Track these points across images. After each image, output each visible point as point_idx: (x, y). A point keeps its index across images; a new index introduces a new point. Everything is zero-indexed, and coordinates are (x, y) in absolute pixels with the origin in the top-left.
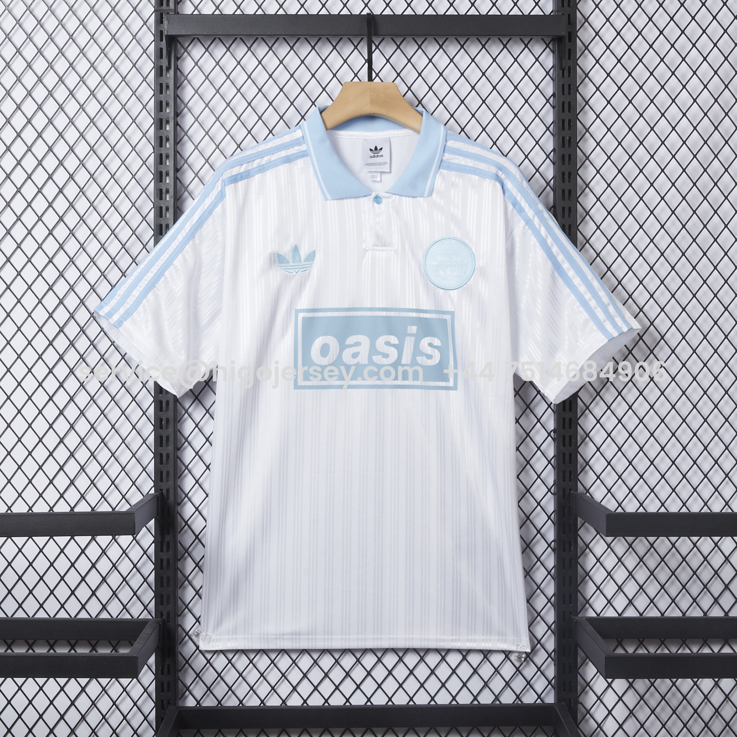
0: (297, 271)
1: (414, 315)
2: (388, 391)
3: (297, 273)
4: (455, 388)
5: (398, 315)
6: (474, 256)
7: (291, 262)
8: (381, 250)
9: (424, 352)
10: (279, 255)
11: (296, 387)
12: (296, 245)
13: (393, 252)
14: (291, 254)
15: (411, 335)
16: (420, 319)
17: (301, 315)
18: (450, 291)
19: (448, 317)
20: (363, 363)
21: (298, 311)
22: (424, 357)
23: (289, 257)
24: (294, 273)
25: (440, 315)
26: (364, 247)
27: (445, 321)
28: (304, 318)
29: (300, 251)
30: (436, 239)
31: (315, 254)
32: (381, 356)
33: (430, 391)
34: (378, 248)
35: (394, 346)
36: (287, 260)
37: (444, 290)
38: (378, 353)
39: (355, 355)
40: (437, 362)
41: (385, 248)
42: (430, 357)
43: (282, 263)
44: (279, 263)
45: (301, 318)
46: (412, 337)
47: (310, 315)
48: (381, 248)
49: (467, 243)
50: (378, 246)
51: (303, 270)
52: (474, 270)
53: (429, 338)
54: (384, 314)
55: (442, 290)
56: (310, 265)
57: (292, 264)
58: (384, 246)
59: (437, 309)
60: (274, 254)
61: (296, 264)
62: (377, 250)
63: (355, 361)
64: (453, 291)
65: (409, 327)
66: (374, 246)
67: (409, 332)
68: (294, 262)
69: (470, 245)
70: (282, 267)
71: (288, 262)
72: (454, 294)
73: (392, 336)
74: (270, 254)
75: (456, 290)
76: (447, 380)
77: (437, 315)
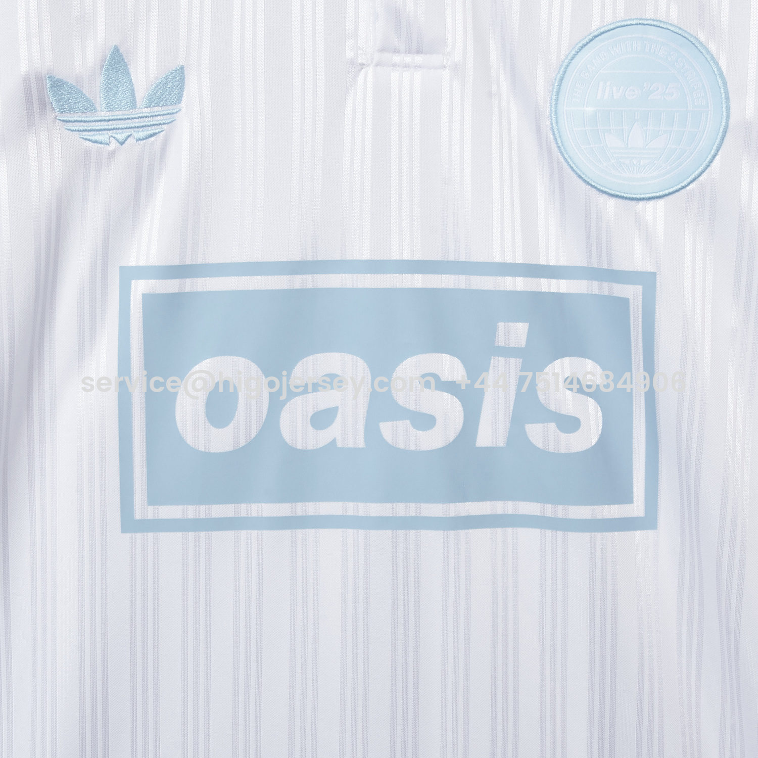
0: (121, 137)
1: (520, 284)
2: (432, 538)
3: (122, 143)
4: (648, 522)
5: (463, 286)
6: (725, 84)
7: (100, 102)
8: (407, 66)
9: (553, 408)
10: (57, 84)
11: (130, 524)
12: (116, 50)
13: (446, 74)
14: (100, 80)
15: (507, 352)
16: (537, 297)
17: (140, 288)
18: (641, 203)
19: (632, 292)
20: (350, 445)
21: (129, 274)
22: (552, 426)
23: (95, 90)
24: (114, 145)
25: (606, 284)
26: (349, 54)
27: (623, 303)
28: (149, 300)
29: (131, 71)
30: (596, 25)
31: (182, 80)
32: (408, 422)
33: (571, 535)
34: (397, 58)
35: (451, 387)
36: (88, 100)
37: (620, 201)
38: (398, 413)
39: (322, 419)
40: (594, 440)
41: (419, 59)
42: (570, 424)
43: (71, 110)
44: (62, 111)
45: (140, 298)
46: (512, 361)
47: (171, 286)
48: (408, 59)
49: (702, 37)
50: (396, 51)
51: (142, 134)
52: (725, 132)
53: (566, 360)
54: (418, 281)
55: (612, 202)
56: (167, 119)
57: (103, 114)
58: (419, 52)
59: (595, 265)
60: (39, 79)
61: (118, 114)
62: (394, 65)
63: (323, 438)
64: (651, 203)
65: (501, 325)
66: (383, 50)
67: (501, 341)
68: (110, 108)
69: (712, 47)
70: (70, 126)
71: (91, 107)
72: (654, 212)
73: (446, 357)
74: (27, 80)
75: (661, 202)
76: (626, 498)
77: (595, 283)
